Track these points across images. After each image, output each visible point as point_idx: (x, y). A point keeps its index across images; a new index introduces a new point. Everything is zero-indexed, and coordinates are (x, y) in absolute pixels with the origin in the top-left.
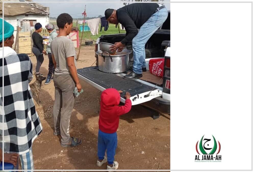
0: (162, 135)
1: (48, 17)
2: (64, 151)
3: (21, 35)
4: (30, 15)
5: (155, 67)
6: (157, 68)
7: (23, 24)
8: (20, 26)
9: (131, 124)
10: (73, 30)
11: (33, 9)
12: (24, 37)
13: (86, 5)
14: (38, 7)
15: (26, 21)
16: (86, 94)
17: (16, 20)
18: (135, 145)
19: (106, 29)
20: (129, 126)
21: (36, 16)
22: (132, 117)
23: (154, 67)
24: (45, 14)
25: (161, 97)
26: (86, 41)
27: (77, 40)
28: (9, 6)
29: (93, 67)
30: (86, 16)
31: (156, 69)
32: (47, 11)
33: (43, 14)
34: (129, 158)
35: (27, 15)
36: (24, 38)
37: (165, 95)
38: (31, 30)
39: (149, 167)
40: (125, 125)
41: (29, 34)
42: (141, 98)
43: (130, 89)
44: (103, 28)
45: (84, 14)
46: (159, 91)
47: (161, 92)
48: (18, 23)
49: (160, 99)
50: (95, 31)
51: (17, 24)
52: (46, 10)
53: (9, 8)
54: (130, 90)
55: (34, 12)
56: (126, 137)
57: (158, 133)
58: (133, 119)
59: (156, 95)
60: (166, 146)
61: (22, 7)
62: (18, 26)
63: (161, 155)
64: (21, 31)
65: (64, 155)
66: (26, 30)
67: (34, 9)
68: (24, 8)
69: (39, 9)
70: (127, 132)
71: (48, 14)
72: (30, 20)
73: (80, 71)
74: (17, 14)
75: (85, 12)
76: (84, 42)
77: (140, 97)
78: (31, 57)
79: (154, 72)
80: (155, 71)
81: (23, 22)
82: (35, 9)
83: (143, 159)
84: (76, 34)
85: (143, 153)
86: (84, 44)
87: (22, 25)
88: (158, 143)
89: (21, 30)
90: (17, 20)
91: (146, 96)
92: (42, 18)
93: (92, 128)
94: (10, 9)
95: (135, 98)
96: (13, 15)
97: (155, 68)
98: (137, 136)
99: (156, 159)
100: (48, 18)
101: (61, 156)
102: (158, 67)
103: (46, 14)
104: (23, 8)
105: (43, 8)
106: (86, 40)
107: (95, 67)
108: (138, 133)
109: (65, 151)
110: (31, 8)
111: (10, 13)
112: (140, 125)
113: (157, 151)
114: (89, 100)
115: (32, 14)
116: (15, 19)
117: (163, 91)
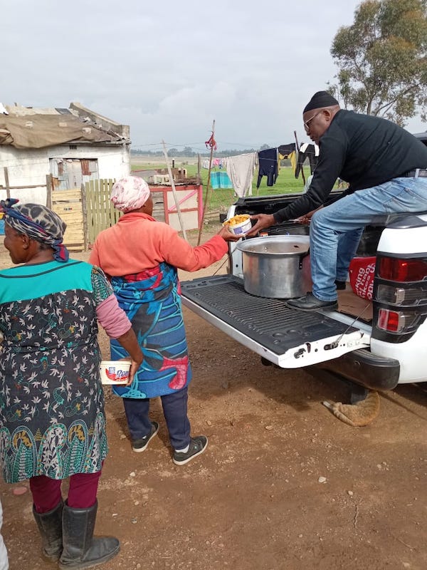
0: (375, 441)
1: (128, 150)
2: (136, 475)
3: (58, 197)
4: (82, 145)
5: (362, 278)
6: (366, 280)
7: (64, 168)
8: (56, 174)
9: (302, 414)
10: (189, 184)
11: (88, 130)
12: (67, 202)
13: (214, 121)
14: (100, 126)
15: (70, 161)
16: (206, 342)
17: (47, 160)
18: (305, 463)
19: (271, 183)
20: (298, 418)
21: (97, 149)
22: (309, 397)
23: (360, 277)
24: (117, 143)
25: (368, 349)
26: (222, 213)
27: (198, 209)
28: (30, 124)
29: (218, 276)
30: (215, 149)
31: (364, 283)
32: (124, 135)
33: (114, 143)
34: (288, 491)
35: (72, 146)
36: (67, 205)
37: (376, 345)
38: (82, 185)
39: (332, 512)
40: (289, 415)
41: (77, 194)
42: (316, 350)
43: (293, 331)
44: (265, 179)
45: (211, 142)
46: (362, 335)
47: (367, 338)
48: (51, 166)
49: (366, 354)
50: (244, 186)
51: (49, 167)
52: (121, 133)
53: (29, 128)
54: (293, 333)
55: (91, 137)
56: (286, 443)
57: (368, 436)
58: (309, 403)
59: (354, 344)
60: (379, 466)
61: (61, 124)
62: (51, 175)
63: (365, 485)
64: (60, 187)
65: (137, 483)
66: (72, 184)
67: (92, 132)
68: (68, 127)
69: (105, 131)
70: (291, 432)
71: (127, 144)
72: (81, 160)
73: (185, 286)
74: (48, 144)
75: (212, 137)
76: (218, 215)
77: (313, 349)
78: (83, 251)
79: (359, 290)
80: (363, 287)
81: (64, 164)
82: (94, 129)
83: (321, 493)
84: (196, 195)
85: (322, 480)
86: (215, 219)
87: (60, 170)
88: (361, 458)
89: (58, 184)
90: (50, 159)
91: (328, 347)
92: (113, 153)
93: (210, 423)
94: (32, 132)
95: (302, 351)
96: (38, 147)
97: (363, 280)
98: (314, 441)
99: (351, 493)
100: (125, 153)
101: (130, 484)
102: (369, 277)
103: (122, 144)
104: (63, 128)
105: (113, 128)
106: (223, 210)
107: (224, 276)
108: (316, 435)
109: (139, 474)
110: (84, 129)
111: (30, 142)
112: (326, 416)
113: (357, 477)
114: (212, 358)
115: (87, 144)
116: (43, 157)
117: (373, 336)
